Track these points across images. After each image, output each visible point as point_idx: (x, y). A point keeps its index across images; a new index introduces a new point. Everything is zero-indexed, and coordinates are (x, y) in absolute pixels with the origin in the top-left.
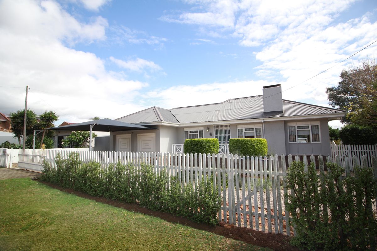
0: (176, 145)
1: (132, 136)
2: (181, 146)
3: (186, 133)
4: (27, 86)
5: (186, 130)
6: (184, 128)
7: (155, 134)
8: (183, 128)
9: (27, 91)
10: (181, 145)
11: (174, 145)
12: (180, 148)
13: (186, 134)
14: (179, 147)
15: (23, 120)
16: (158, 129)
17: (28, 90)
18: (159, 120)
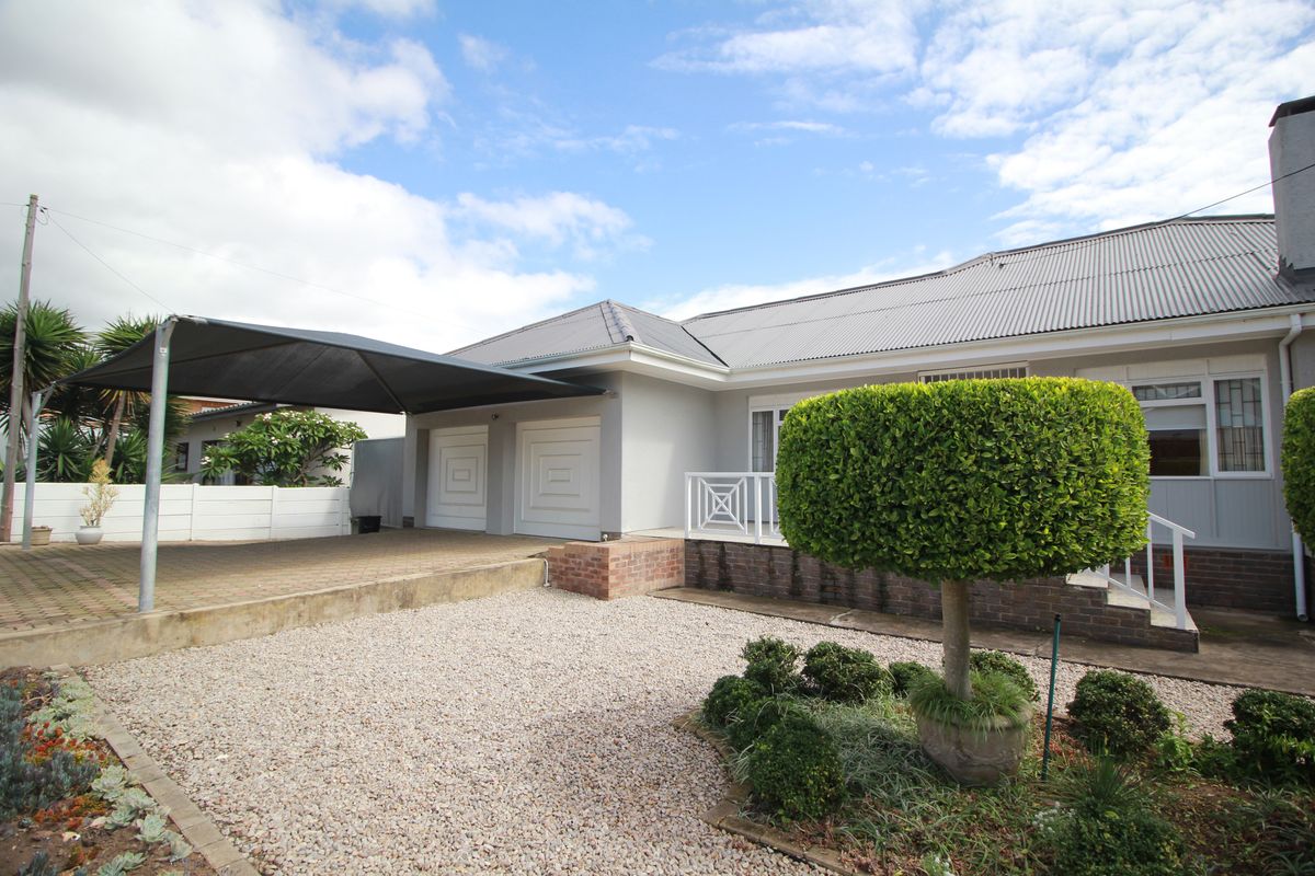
0: (710, 480)
1: (490, 433)
2: (736, 487)
3: (760, 420)
4: (34, 198)
5: (759, 404)
6: (747, 398)
7: (596, 420)
8: (746, 393)
9: (31, 217)
10: (735, 481)
11: (694, 480)
12: (729, 496)
13: (760, 427)
14: (728, 490)
15: (11, 351)
16: (615, 395)
17: (39, 214)
18: (617, 338)
